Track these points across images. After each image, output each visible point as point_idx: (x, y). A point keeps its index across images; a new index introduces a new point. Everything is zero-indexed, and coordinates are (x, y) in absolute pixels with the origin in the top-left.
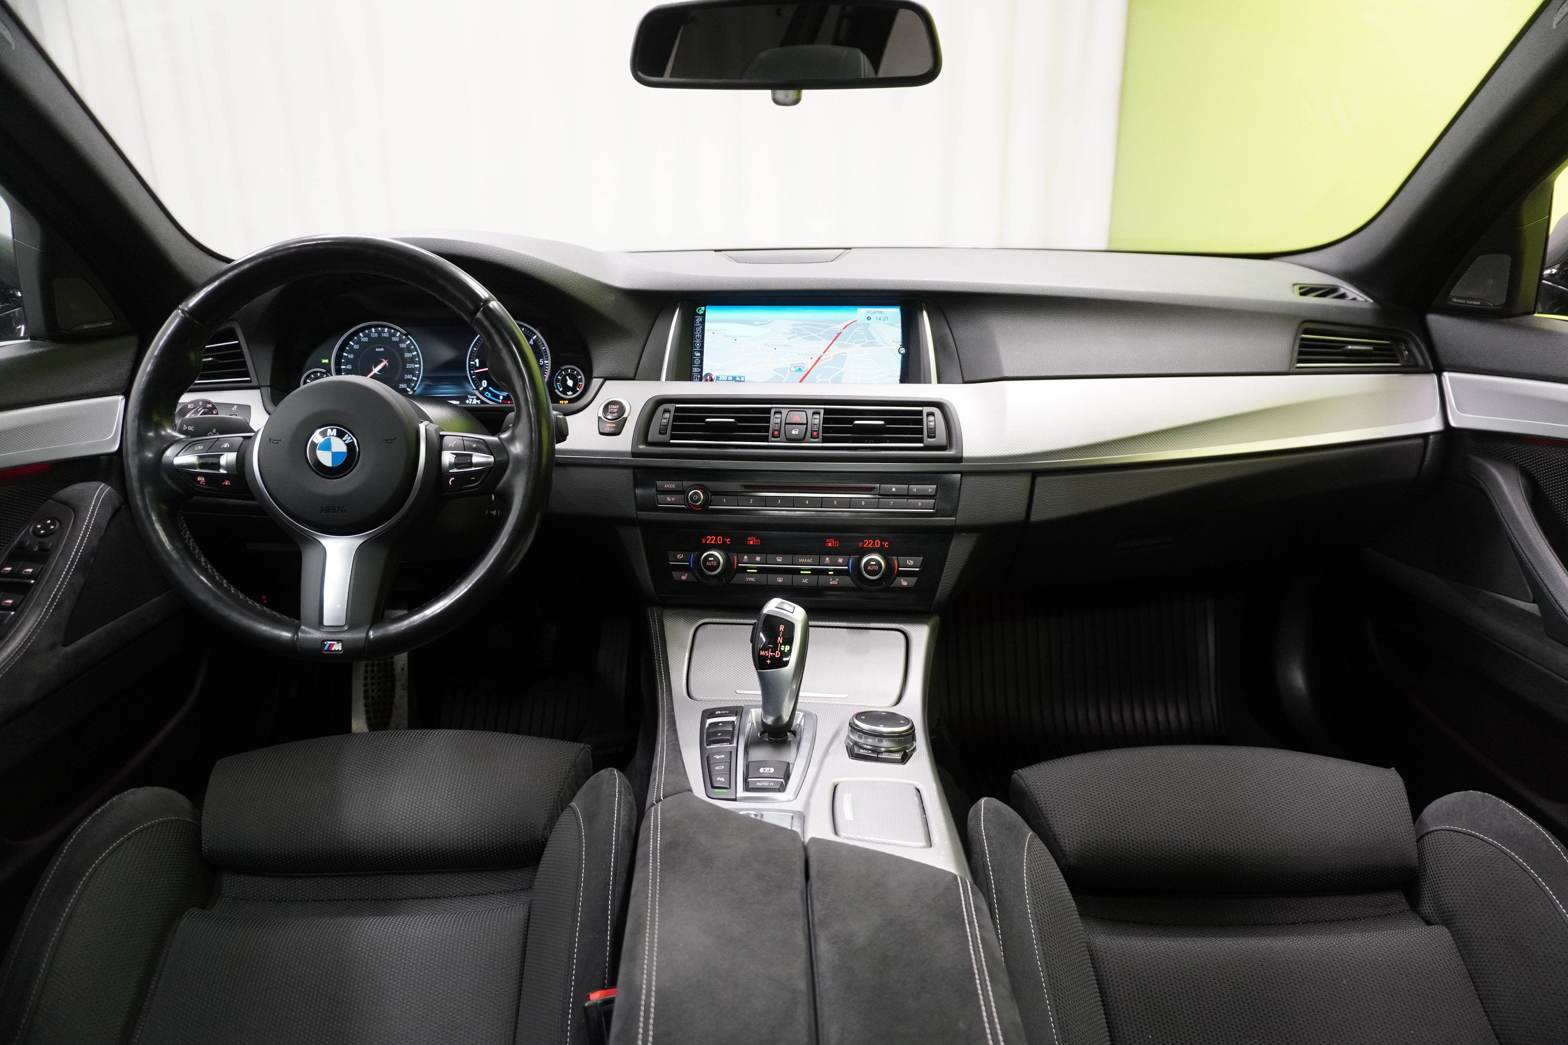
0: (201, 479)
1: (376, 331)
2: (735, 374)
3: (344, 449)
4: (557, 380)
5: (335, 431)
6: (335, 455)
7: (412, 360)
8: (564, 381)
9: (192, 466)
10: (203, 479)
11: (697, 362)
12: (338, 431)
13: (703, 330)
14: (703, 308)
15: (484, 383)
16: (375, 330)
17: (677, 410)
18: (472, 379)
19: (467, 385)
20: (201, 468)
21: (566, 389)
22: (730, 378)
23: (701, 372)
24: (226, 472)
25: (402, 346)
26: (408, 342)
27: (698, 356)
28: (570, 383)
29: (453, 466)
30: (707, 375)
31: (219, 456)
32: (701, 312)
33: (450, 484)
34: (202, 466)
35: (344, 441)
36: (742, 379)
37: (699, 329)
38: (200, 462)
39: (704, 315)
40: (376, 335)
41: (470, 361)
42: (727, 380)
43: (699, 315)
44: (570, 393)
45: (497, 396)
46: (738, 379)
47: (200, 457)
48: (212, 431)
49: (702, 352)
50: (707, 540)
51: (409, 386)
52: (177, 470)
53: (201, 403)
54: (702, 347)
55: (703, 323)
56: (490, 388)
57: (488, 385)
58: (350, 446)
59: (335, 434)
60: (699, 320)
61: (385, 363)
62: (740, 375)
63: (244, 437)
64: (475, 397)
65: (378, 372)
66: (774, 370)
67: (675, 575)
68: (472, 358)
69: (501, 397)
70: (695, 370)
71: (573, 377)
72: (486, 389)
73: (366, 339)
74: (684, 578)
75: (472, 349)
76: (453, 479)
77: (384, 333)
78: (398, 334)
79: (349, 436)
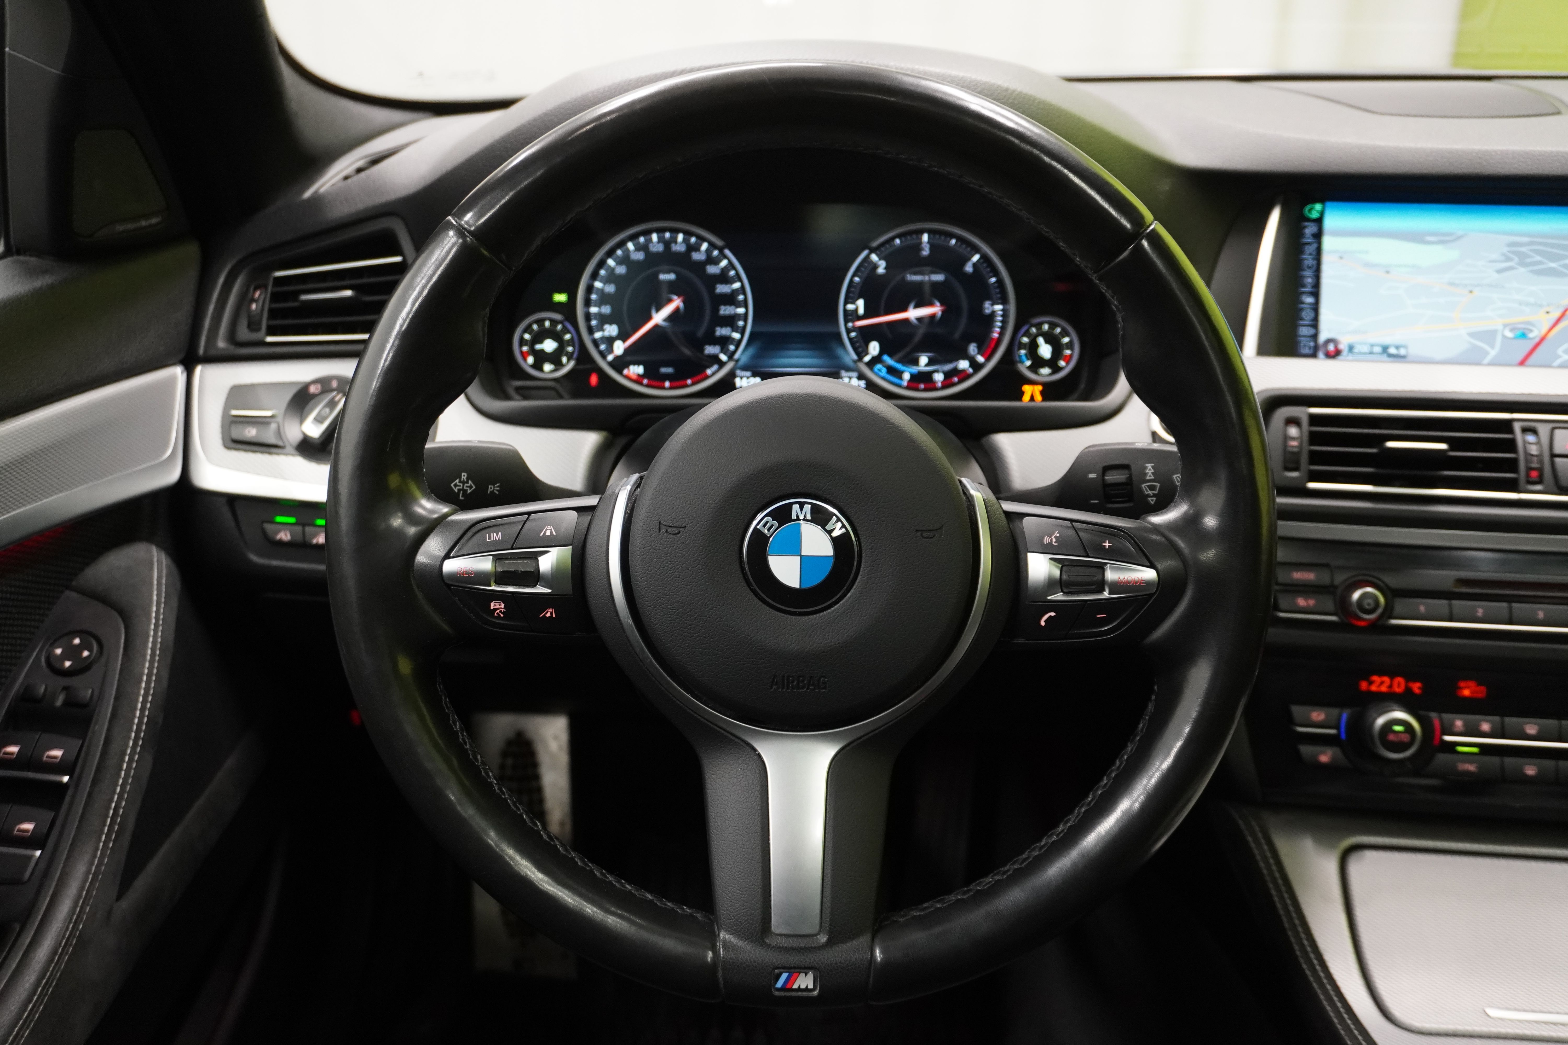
0: (497, 606)
1: (661, 240)
2: (1387, 341)
3: (827, 549)
4: (1021, 346)
5: (808, 507)
6: (807, 563)
7: (730, 299)
8: (1033, 347)
9: (482, 577)
10: (503, 605)
11: (1307, 315)
12: (815, 509)
13: (1319, 251)
14: (1318, 207)
15: (874, 348)
16: (659, 238)
17: (1315, 420)
18: (850, 339)
19: (840, 352)
20: (498, 583)
21: (1038, 362)
22: (1378, 349)
23: (1315, 336)
24: (549, 591)
25: (712, 270)
26: (724, 263)
27: (1309, 304)
28: (1045, 350)
29: (1052, 584)
30: (1328, 341)
31: (535, 556)
32: (1315, 215)
33: (1043, 623)
34: (502, 578)
35: (830, 532)
36: (1402, 352)
37: (1310, 249)
38: (500, 569)
39: (1319, 221)
40: (660, 248)
41: (846, 303)
42: (1371, 353)
43: (1309, 220)
44: (1045, 371)
45: (898, 374)
46: (1392, 351)
47: (497, 559)
48: (460, 477)
49: (1316, 294)
50: (1371, 683)
51: (724, 350)
52: (448, 586)
53: (334, 384)
54: (1317, 285)
55: (1318, 236)
56: (886, 358)
57: (882, 353)
58: (839, 543)
59: (809, 517)
60: (1310, 230)
61: (677, 303)
62: (1398, 343)
63: (578, 509)
64: (855, 374)
65: (665, 320)
66: (1472, 335)
67: (1306, 750)
68: (852, 298)
69: (907, 376)
70: (1304, 331)
71: (1051, 339)
72: (876, 360)
73: (640, 256)
74: (1324, 759)
75: (851, 281)
76: (1053, 614)
77: (676, 242)
78: (705, 246)
79: (839, 520)
